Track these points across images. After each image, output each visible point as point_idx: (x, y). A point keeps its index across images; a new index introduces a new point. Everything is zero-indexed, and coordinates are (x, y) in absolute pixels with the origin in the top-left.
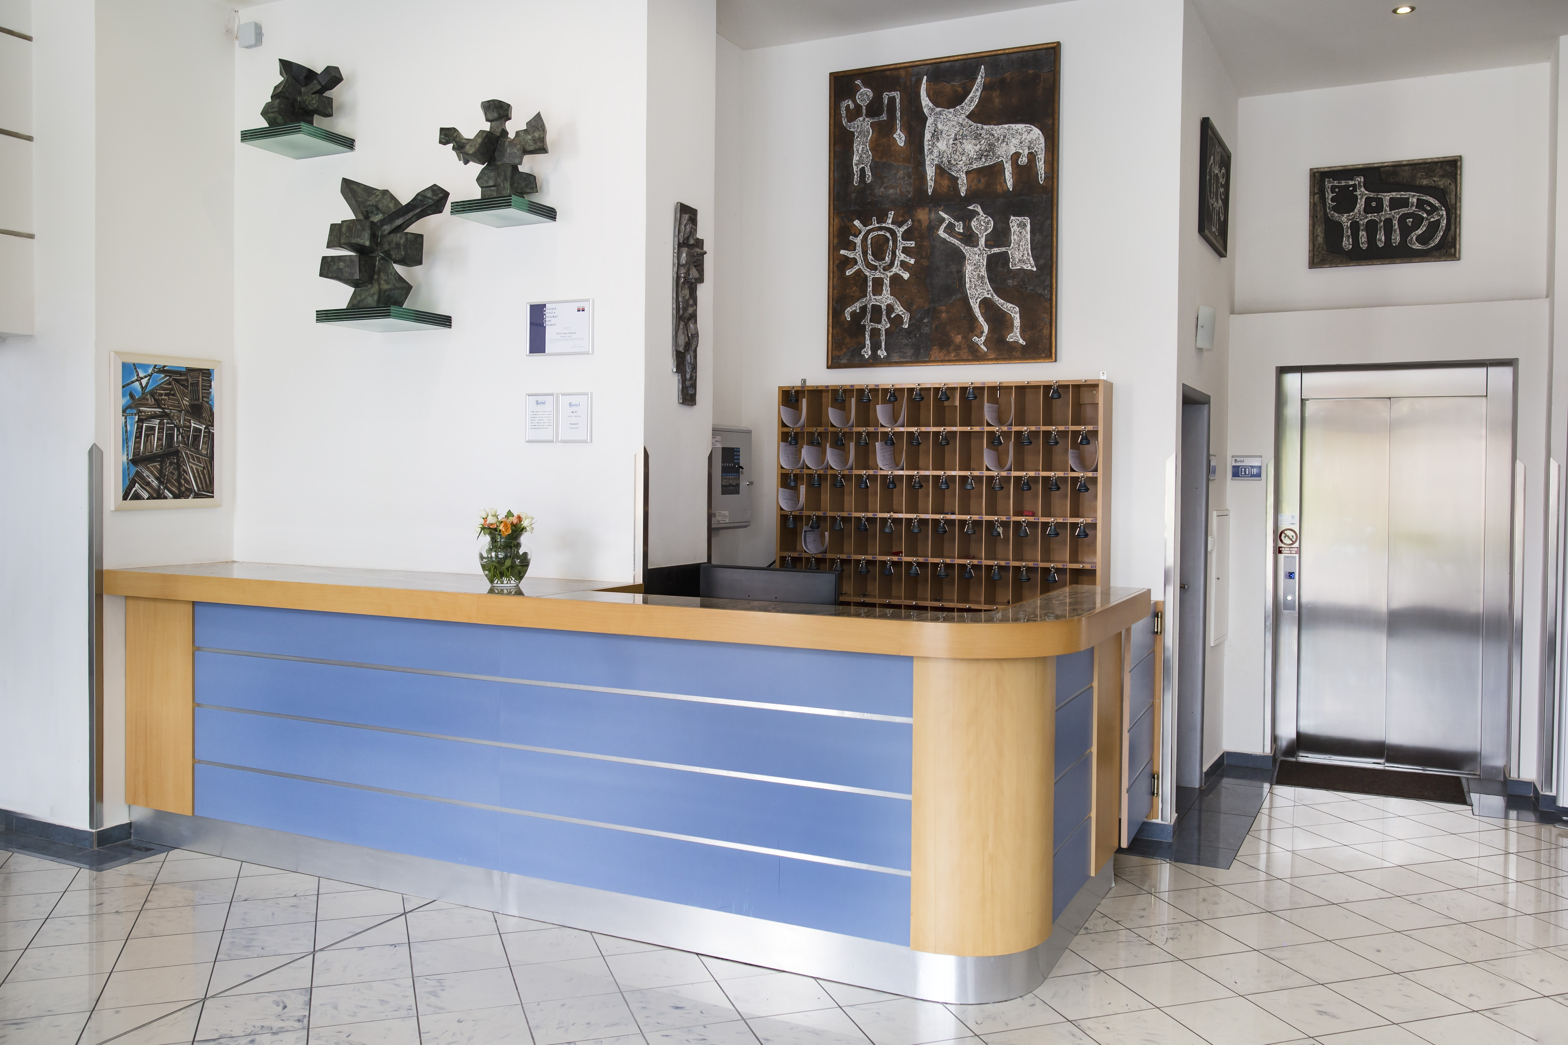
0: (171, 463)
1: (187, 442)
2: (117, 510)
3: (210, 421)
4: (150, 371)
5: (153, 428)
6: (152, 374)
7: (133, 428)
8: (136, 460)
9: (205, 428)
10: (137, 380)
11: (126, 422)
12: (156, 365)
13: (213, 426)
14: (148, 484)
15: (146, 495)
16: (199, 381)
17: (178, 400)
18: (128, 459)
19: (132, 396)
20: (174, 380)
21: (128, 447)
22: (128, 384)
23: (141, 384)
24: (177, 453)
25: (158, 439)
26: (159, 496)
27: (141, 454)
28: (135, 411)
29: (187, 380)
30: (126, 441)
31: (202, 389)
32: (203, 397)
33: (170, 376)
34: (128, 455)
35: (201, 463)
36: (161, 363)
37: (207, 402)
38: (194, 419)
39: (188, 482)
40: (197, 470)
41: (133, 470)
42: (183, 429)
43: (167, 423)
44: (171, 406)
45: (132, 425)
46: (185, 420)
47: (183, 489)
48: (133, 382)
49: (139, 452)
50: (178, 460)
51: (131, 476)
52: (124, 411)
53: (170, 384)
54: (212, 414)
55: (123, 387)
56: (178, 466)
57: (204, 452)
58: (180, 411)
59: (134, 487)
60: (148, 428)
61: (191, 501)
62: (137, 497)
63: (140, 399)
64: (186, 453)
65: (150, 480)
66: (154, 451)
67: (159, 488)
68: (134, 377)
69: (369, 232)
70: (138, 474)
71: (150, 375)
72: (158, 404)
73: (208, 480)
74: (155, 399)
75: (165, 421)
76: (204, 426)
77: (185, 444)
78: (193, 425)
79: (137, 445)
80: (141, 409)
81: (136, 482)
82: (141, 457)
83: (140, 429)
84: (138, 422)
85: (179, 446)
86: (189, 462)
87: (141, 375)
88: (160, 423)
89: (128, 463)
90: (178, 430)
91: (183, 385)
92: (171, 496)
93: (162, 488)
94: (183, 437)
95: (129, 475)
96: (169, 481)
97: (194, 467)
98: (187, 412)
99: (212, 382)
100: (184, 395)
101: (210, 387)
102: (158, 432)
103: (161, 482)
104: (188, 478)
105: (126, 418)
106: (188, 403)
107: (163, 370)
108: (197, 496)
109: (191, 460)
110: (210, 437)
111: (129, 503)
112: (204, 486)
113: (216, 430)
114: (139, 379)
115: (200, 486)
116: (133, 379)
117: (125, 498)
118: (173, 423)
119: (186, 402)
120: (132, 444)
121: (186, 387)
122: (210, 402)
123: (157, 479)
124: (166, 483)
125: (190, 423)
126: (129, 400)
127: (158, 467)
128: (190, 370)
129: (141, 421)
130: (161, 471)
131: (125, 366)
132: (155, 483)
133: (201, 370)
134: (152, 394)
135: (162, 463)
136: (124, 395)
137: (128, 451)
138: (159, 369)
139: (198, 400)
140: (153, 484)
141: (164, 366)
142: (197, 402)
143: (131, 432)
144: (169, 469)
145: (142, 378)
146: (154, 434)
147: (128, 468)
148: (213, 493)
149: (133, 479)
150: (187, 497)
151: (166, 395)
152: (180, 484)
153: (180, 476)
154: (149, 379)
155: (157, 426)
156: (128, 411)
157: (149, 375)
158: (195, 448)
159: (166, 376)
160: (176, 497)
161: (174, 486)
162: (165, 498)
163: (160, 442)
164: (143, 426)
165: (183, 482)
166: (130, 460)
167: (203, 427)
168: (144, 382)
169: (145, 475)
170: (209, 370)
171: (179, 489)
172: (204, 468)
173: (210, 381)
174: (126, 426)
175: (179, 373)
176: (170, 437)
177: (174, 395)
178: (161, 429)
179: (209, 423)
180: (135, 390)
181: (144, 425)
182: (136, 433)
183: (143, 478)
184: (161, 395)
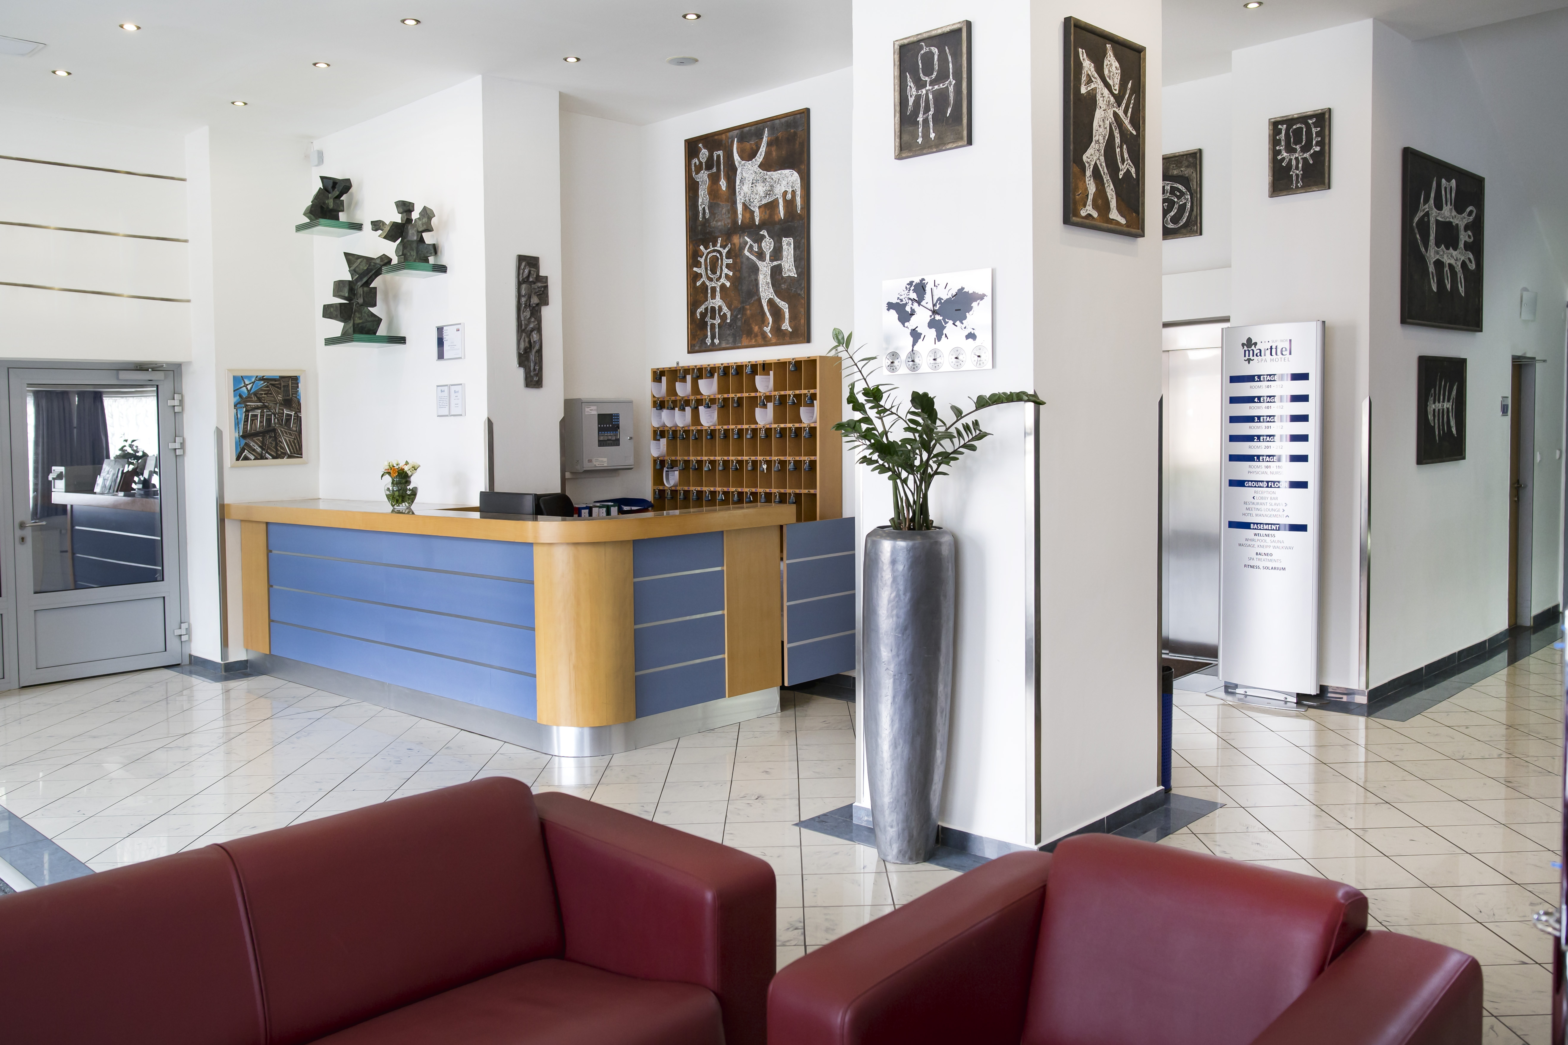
0: (270, 437)
1: (281, 423)
2: (232, 467)
3: (298, 409)
4: (253, 380)
5: (256, 416)
6: (255, 381)
7: (242, 416)
8: (244, 436)
9: (294, 414)
10: (244, 386)
11: (237, 413)
12: (257, 376)
13: (300, 412)
14: (254, 450)
15: (252, 457)
16: (289, 384)
17: (274, 397)
18: (239, 435)
19: (240, 396)
20: (271, 384)
21: (239, 428)
22: (238, 389)
23: (247, 388)
24: (274, 430)
25: (260, 422)
26: (262, 457)
27: (248, 432)
28: (243, 406)
29: (280, 384)
30: (237, 424)
31: (292, 389)
32: (292, 394)
33: (268, 382)
34: (239, 433)
35: (292, 436)
36: (261, 374)
37: (296, 397)
38: (286, 408)
39: (283, 448)
40: (289, 440)
41: (243, 442)
42: (278, 415)
43: (267, 412)
44: (269, 401)
45: (241, 414)
46: (279, 409)
47: (280, 453)
48: (241, 388)
49: (247, 431)
50: (275, 435)
51: (242, 446)
52: (235, 406)
53: (268, 387)
54: (300, 404)
55: (234, 391)
56: (275, 438)
57: (294, 429)
58: (276, 404)
59: (244, 452)
60: (253, 416)
61: (285, 460)
62: (246, 458)
63: (246, 398)
64: (281, 430)
65: (255, 448)
66: (258, 430)
67: (262, 452)
68: (242, 384)
69: (348, 287)
70: (246, 444)
71: (253, 383)
72: (259, 400)
73: (297, 447)
74: (257, 397)
75: (265, 410)
76: (294, 412)
77: (280, 424)
78: (285, 412)
79: (245, 426)
80: (248, 404)
81: (245, 449)
82: (249, 433)
83: (247, 416)
84: (245, 412)
85: (276, 426)
86: (283, 435)
87: (247, 383)
88: (261, 412)
89: (239, 438)
90: (275, 416)
91: (277, 387)
92: (271, 457)
93: (264, 452)
94: (278, 420)
95: (240, 445)
96: (268, 448)
97: (287, 439)
98: (281, 404)
99: (299, 384)
100: (278, 393)
101: (298, 387)
102: (260, 418)
103: (262, 449)
104: (283, 446)
105: (237, 410)
106: (281, 399)
107: (262, 379)
108: (290, 457)
109: (285, 434)
110: (299, 419)
111: (240, 462)
112: (295, 450)
113: (303, 415)
114: (246, 386)
115: (292, 450)
116: (241, 386)
117: (238, 459)
118: (271, 412)
119: (280, 397)
120: (241, 426)
121: (280, 389)
122: (298, 397)
123: (260, 447)
124: (267, 450)
125: (283, 411)
126: (238, 399)
127: (261, 439)
128: (282, 377)
129: (247, 411)
130: (263, 442)
131: (235, 379)
132: (259, 450)
133: (290, 377)
134: (255, 394)
135: (263, 437)
136: (235, 396)
137: (239, 430)
138: (260, 378)
139: (289, 396)
140: (258, 450)
141: (264, 376)
142: (288, 398)
143: (241, 419)
144: (268, 441)
145: (247, 385)
146: (257, 419)
147: (240, 441)
148: (302, 455)
149: (243, 447)
150: (283, 458)
151: (265, 394)
152: (277, 450)
153: (277, 444)
154: (253, 385)
155: (259, 414)
156: (238, 406)
157: (252, 383)
158: (287, 427)
159: (265, 382)
160: (274, 458)
161: (273, 451)
162: (267, 459)
163: (262, 424)
164: (249, 414)
165: (279, 448)
166: (241, 436)
167: (293, 413)
168: (249, 387)
169: (251, 445)
170: (296, 376)
171: (277, 454)
172: (295, 439)
173: (298, 383)
174: (237, 415)
175: (275, 380)
176: (269, 420)
177: (271, 394)
178: (262, 416)
179: (298, 410)
180: (243, 392)
181: (250, 414)
182: (244, 419)
183: (250, 447)
184: (262, 394)
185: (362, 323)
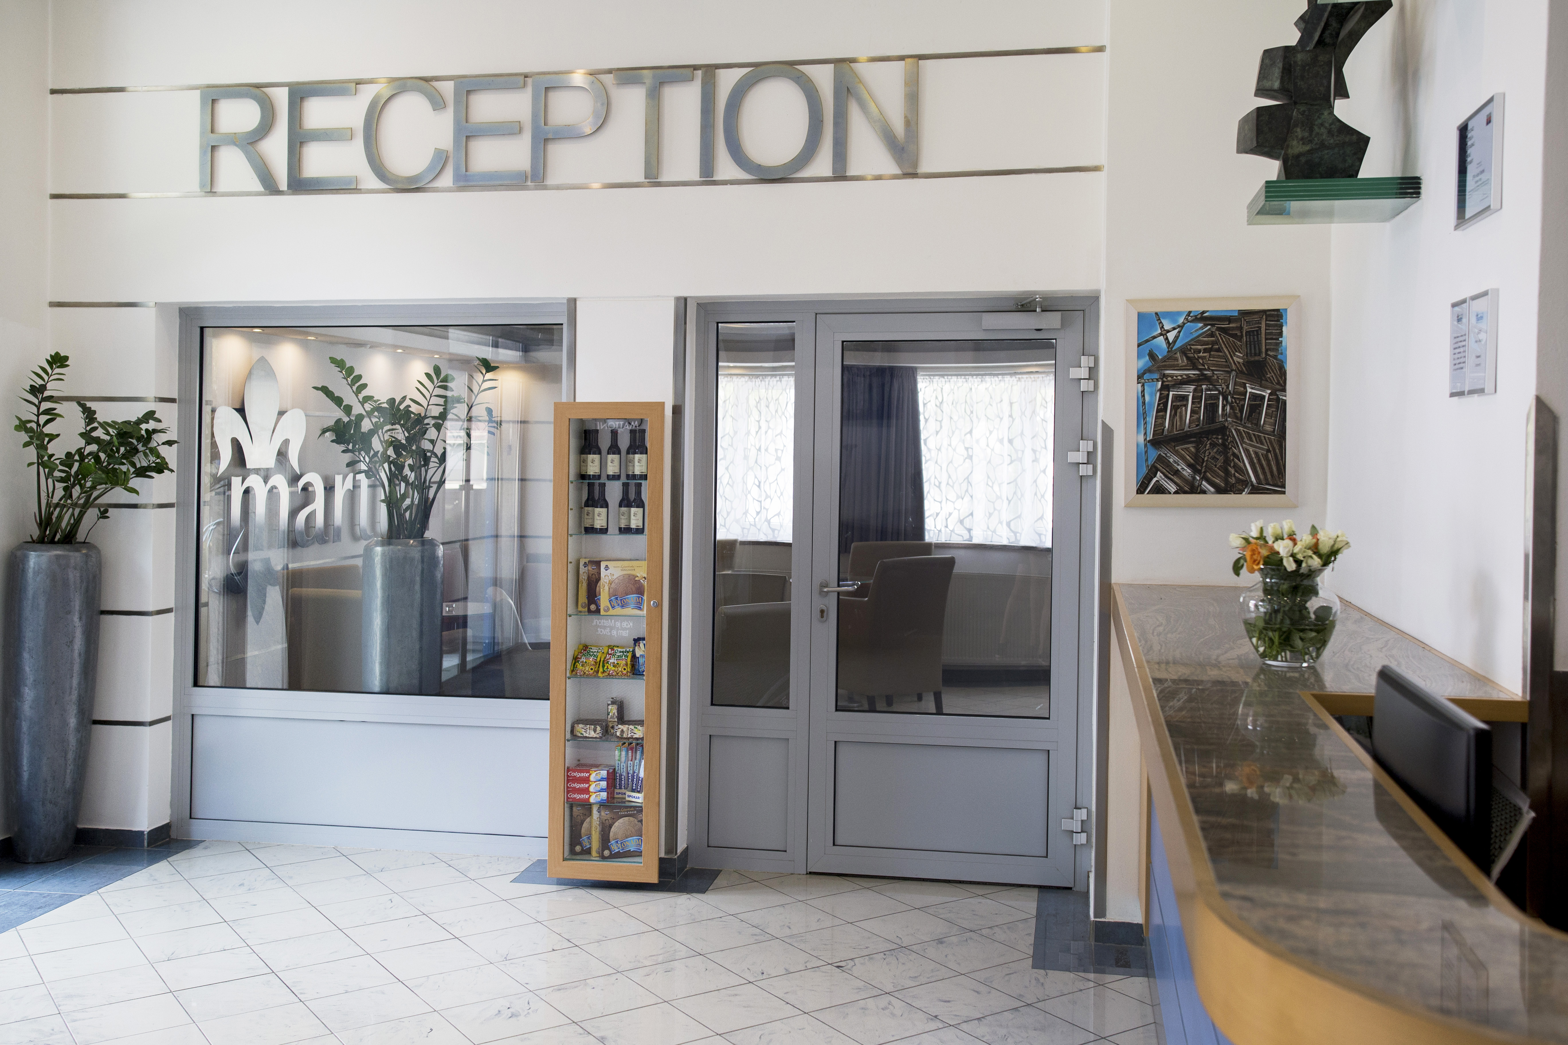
0: (1213, 445)
1: (1239, 415)
2: (1128, 506)
3: (1278, 383)
4: (1181, 320)
5: (1185, 398)
6: (1184, 324)
7: (1153, 398)
8: (1158, 441)
9: (1270, 394)
10: (1161, 334)
11: (1143, 391)
12: (1190, 312)
13: (1284, 390)
14: (1177, 473)
15: (1172, 488)
16: (1260, 328)
17: (1225, 357)
18: (1145, 439)
19: (1152, 356)
20: (1219, 329)
21: (1145, 423)
22: (1147, 341)
23: (1167, 339)
24: (1223, 430)
25: (1192, 412)
26: (1193, 489)
27: (1165, 433)
28: (1156, 376)
29: (1241, 328)
30: (1142, 415)
31: (1266, 339)
32: (1267, 350)
33: (1213, 325)
34: (1145, 434)
35: (1262, 444)
36: (1198, 308)
37: (1275, 357)
38: (1252, 382)
39: (1242, 471)
40: (1256, 453)
41: (1153, 454)
42: (1232, 397)
43: (1207, 390)
44: (1214, 365)
45: (1151, 395)
46: (1235, 384)
47: (1233, 481)
48: (1154, 337)
49: (1163, 430)
50: (1224, 440)
51: (1150, 462)
52: (1140, 377)
53: (1212, 335)
54: (1283, 373)
55: (1139, 345)
56: (1225, 447)
57: (1268, 428)
58: (1229, 373)
59: (1155, 476)
60: (1177, 398)
61: (1245, 498)
62: (1159, 490)
63: (1165, 359)
64: (1237, 431)
65: (1179, 468)
66: (1186, 429)
67: (1194, 478)
68: (1156, 330)
70: (1160, 459)
71: (1181, 327)
72: (1193, 363)
73: (1274, 469)
74: (1188, 358)
75: (1204, 387)
76: (1269, 391)
77: (1236, 418)
78: (1249, 390)
79: (1160, 421)
80: (1167, 372)
81: (1157, 470)
82: (1166, 436)
83: (1163, 400)
84: (1161, 390)
85: (1227, 420)
86: (1242, 442)
87: (1167, 327)
88: (1195, 391)
89: (1146, 446)
90: (1225, 398)
91: (1234, 336)
92: (1212, 489)
93: (1198, 478)
94: (1232, 408)
95: (1147, 460)
96: (1208, 469)
97: (1251, 449)
98: (1240, 373)
99: (1284, 329)
100: (1237, 349)
101: (1281, 334)
102: (1193, 403)
103: (1195, 470)
104: (1241, 465)
105: (1143, 386)
106: (1241, 361)
107: (1202, 318)
108: (1255, 490)
109: (1246, 440)
110: (1280, 408)
111: (1146, 497)
112: (1269, 476)
113: (1291, 397)
114: (1164, 333)
115: (1261, 477)
116: (1155, 334)
117: (1141, 490)
118: (1217, 390)
119: (1238, 358)
120: (1151, 420)
121: (1240, 338)
122: (1279, 357)
123: (1190, 466)
124: (1205, 472)
125: (1245, 388)
126: (1147, 362)
127: (1193, 450)
128: (1244, 313)
129: (1165, 388)
130: (1196, 457)
131: (1141, 317)
132: (1187, 472)
133: (1264, 312)
134: (1184, 351)
135: (1198, 444)
136: (1139, 356)
137: (1145, 429)
138: (1196, 316)
139: (1260, 354)
140: (1184, 473)
141: (1204, 312)
142: (1257, 358)
143: (1151, 404)
144: (1208, 452)
145: (1168, 331)
146: (1186, 406)
147: (1146, 452)
148: (1285, 488)
149: (1153, 466)
150: (1240, 492)
151: (1205, 351)
152: (1227, 473)
153: (1227, 462)
154: (1179, 332)
155: (1191, 394)
156: (1146, 376)
157: (1179, 326)
158: (1252, 423)
159: (1206, 325)
160: (1220, 491)
161: (1218, 476)
162: (1204, 492)
163: (1196, 416)
164: (1168, 395)
165: (1233, 471)
166: (1149, 441)
167: (1266, 393)
168: (1171, 336)
169: (1171, 460)
170: (1278, 310)
171: (1226, 482)
172: (1268, 451)
173: (1281, 326)
174: (1143, 396)
175: (1229, 319)
176: (1212, 408)
177: (1218, 350)
178: (1197, 399)
179: (1278, 387)
180: (1158, 347)
181: (1171, 393)
182: (1159, 405)
183: (1168, 465)
184: (1199, 351)
185: (1310, 152)
